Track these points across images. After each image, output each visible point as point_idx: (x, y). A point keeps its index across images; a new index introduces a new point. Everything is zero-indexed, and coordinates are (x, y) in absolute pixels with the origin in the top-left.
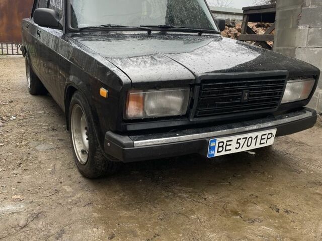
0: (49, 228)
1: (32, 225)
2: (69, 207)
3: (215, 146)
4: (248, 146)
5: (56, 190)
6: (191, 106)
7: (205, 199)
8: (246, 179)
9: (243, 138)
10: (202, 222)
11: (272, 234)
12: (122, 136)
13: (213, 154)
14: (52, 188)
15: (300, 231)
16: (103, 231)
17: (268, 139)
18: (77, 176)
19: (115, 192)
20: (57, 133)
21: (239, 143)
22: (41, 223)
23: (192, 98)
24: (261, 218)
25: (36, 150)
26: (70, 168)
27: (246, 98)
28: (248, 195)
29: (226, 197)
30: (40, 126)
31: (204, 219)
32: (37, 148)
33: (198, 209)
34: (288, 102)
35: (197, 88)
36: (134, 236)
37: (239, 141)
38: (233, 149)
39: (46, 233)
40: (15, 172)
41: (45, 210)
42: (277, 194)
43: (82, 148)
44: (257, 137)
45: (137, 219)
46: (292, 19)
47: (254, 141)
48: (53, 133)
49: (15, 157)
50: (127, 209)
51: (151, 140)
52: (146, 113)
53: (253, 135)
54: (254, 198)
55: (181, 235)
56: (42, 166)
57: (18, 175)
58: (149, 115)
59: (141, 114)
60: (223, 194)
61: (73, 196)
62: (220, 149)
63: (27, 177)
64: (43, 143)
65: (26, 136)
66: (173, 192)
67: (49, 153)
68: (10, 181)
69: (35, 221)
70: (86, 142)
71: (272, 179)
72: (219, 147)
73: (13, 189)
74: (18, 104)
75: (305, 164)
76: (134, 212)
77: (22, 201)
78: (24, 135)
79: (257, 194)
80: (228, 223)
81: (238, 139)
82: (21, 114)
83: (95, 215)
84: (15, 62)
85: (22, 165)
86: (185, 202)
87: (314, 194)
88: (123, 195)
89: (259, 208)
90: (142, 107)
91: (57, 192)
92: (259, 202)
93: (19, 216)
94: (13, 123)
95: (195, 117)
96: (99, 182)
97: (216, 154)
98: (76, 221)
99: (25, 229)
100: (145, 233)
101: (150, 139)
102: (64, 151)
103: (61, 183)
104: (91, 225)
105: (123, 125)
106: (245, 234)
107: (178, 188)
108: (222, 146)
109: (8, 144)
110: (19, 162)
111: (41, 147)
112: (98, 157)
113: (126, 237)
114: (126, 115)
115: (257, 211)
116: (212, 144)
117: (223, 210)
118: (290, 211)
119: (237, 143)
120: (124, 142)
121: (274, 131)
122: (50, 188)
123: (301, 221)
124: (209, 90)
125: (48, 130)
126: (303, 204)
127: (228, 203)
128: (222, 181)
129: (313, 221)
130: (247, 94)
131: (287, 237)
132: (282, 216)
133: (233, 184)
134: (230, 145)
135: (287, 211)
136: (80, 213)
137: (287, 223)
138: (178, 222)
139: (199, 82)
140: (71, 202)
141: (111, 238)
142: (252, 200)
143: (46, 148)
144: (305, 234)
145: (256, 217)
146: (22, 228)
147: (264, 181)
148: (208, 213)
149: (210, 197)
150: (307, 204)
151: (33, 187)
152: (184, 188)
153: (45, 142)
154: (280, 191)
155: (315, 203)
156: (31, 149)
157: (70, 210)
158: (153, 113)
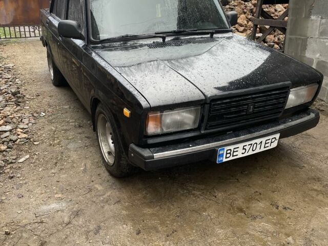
0: (88, 224)
1: (74, 222)
2: (102, 205)
3: (223, 154)
4: (253, 150)
5: (89, 189)
6: (202, 120)
7: (215, 197)
8: (253, 175)
9: (249, 145)
10: (211, 219)
11: (270, 230)
12: (143, 149)
13: (222, 160)
14: (86, 187)
15: (294, 227)
16: (132, 228)
17: (271, 142)
18: (105, 175)
19: (139, 190)
20: (83, 129)
21: (245, 149)
22: (81, 220)
23: (203, 114)
24: (263, 214)
25: (67, 149)
26: (99, 167)
27: (251, 110)
28: (253, 192)
29: (233, 194)
30: (68, 122)
31: (214, 216)
32: (69, 147)
33: (209, 206)
34: (292, 106)
35: (207, 106)
36: (157, 232)
37: (245, 147)
38: (240, 154)
39: (86, 229)
40: (53, 171)
41: (82, 207)
42: (279, 191)
43: (108, 150)
44: (261, 142)
45: (158, 216)
46: (304, 9)
47: (258, 146)
48: (80, 130)
49: (50, 156)
50: (150, 207)
51: (169, 152)
52: (163, 129)
53: (258, 141)
54: (257, 195)
55: (194, 231)
56: (75, 165)
57: (56, 175)
58: (165, 130)
59: (159, 131)
60: (231, 191)
61: (104, 195)
62: (228, 155)
63: (64, 176)
64: (73, 142)
65: (57, 134)
66: (187, 190)
67: (79, 152)
68: (50, 181)
69: (76, 219)
70: (112, 145)
71: (276, 175)
72: (227, 154)
73: (54, 188)
74: (44, 98)
75: (309, 158)
76: (156, 209)
77: (63, 200)
78: (55, 133)
79: (261, 191)
80: (234, 219)
81: (244, 146)
82: (49, 110)
83: (124, 212)
84: (34, 45)
85: (58, 165)
86: (198, 199)
87: (312, 190)
88: (146, 193)
89: (262, 205)
90: (160, 125)
91: (90, 190)
92: (262, 199)
93: (63, 213)
94: (43, 120)
95: (206, 129)
96: (125, 181)
97: (225, 160)
98: (109, 218)
99: (69, 226)
100: (165, 229)
101: (167, 151)
102: (91, 149)
103: (93, 181)
104: (121, 221)
105: (144, 140)
106: (247, 230)
107: (192, 185)
108: (230, 153)
109: (43, 143)
110: (55, 161)
111: (72, 146)
112: (123, 162)
113: (150, 233)
114: (146, 132)
115: (259, 208)
116: (221, 152)
117: (230, 207)
118: (288, 208)
119: (243, 149)
120: (146, 155)
121: (277, 136)
122: (84, 187)
123: (296, 218)
124: (217, 107)
125: (75, 126)
126: (300, 200)
127: (235, 200)
128: (232, 178)
129: (306, 217)
130: (252, 107)
131: (282, 233)
132: (280, 213)
133: (240, 181)
134: (237, 151)
135: (285, 208)
136: (111, 211)
137: (284, 219)
138: (192, 219)
139: (208, 101)
140: (103, 200)
141: (138, 234)
142: (257, 197)
143: (76, 146)
144: (298, 230)
145: (258, 214)
146: (67, 225)
147: (268, 178)
148: (218, 211)
149: (220, 195)
150: (304, 201)
151: (70, 185)
152: (197, 186)
153: (74, 140)
154: (281, 188)
155: (310, 200)
156: (63, 148)
157: (103, 207)
158: (169, 129)
